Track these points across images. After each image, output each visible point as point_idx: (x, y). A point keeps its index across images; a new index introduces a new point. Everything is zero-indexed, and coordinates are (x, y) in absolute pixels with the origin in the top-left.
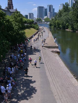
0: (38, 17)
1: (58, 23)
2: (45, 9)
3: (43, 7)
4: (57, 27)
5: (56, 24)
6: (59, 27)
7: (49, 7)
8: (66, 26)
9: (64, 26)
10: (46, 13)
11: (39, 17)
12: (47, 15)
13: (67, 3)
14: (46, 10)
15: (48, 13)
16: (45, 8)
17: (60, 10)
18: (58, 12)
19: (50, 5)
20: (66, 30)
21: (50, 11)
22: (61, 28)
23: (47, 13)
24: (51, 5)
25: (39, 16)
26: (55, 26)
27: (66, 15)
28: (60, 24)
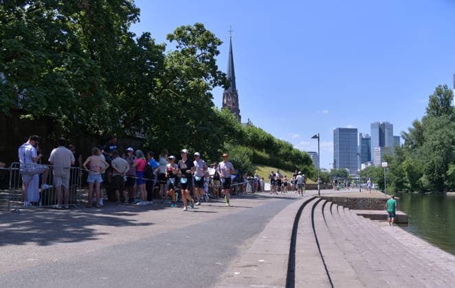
0: (335, 167)
1: (410, 169)
2: (363, 139)
3: (356, 130)
4: (409, 185)
5: (402, 176)
7: (377, 130)
8: (447, 177)
9: (440, 181)
10: (366, 150)
11: (338, 165)
12: (372, 158)
13: (446, 87)
14: (366, 141)
15: (376, 150)
16: (361, 134)
17: (416, 124)
18: (410, 129)
19: (381, 123)
20: (448, 193)
21: (382, 144)
22: (424, 190)
23: (372, 152)
24: (384, 124)
25: (338, 162)
27: (442, 127)
28: (421, 175)
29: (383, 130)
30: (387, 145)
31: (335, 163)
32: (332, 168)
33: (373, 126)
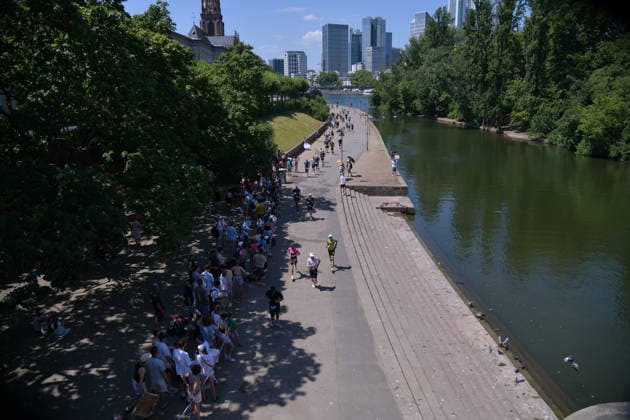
0: (324, 69)
1: (405, 91)
2: (353, 36)
3: (347, 26)
4: (403, 107)
5: (397, 97)
6: (408, 109)
7: (369, 27)
8: (439, 103)
9: (433, 107)
10: (356, 49)
11: (327, 67)
12: (363, 58)
13: (445, 9)
14: (357, 37)
15: (367, 50)
16: (351, 30)
17: (413, 41)
18: (406, 46)
19: (373, 18)
20: (439, 119)
21: (373, 43)
22: (418, 113)
24: (376, 20)
25: (327, 63)
26: (394, 106)
27: (439, 60)
28: (415, 98)
29: (375, 26)
30: (378, 45)
31: (324, 64)
32: (322, 70)
33: (364, 21)
